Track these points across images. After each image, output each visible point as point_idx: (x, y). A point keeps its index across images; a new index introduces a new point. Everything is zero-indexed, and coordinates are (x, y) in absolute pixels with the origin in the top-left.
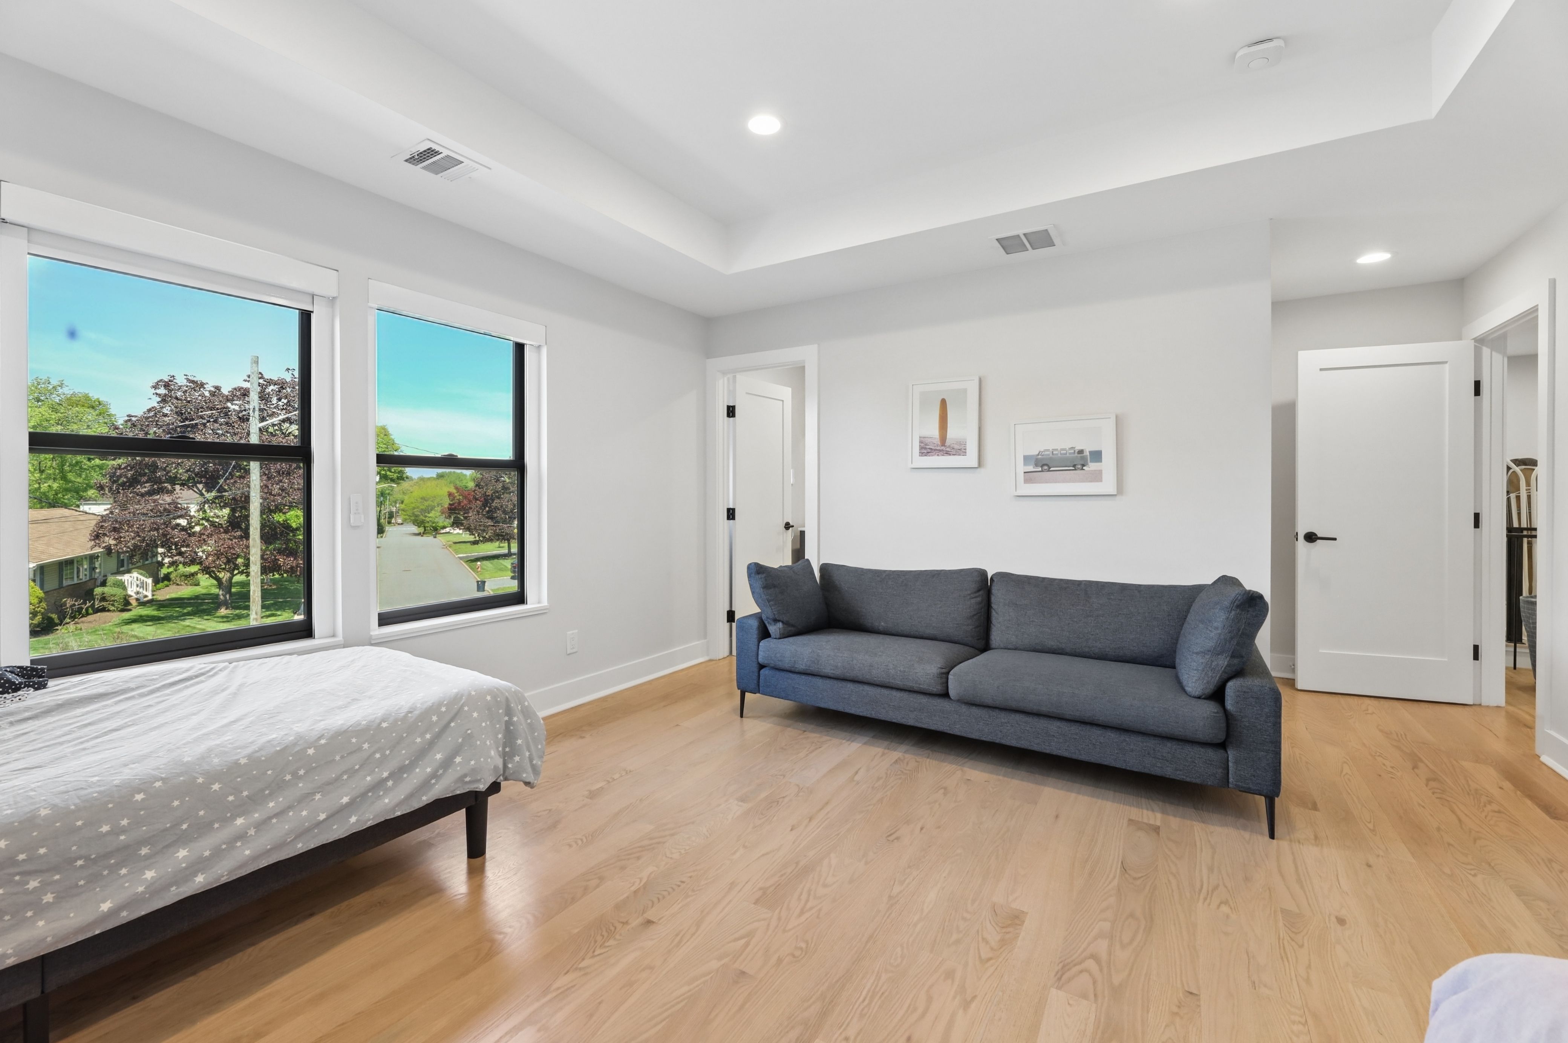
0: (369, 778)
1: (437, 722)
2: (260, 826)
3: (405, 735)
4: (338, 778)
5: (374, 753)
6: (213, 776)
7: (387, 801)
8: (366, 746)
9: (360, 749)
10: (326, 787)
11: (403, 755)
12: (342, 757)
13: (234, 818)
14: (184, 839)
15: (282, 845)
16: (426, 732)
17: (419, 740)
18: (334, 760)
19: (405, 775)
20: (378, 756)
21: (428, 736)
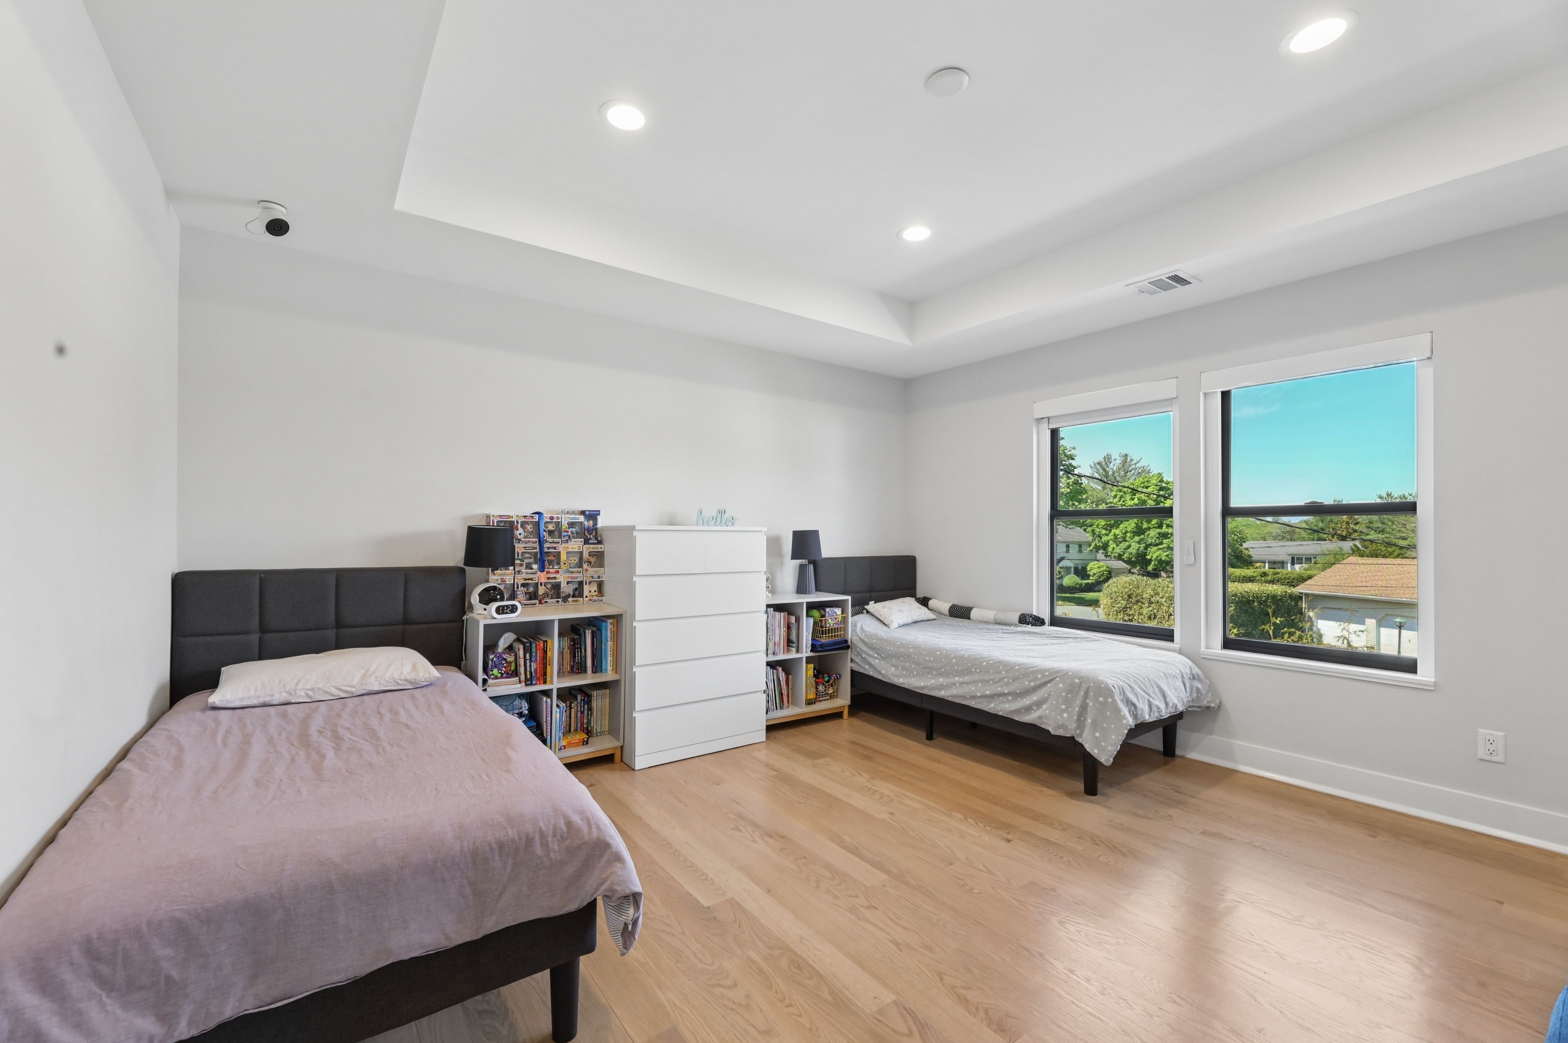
0: (999, 689)
1: (1040, 679)
2: (961, 683)
3: (1021, 677)
4: (988, 681)
5: (1005, 678)
6: (956, 657)
7: (1007, 706)
8: (1003, 672)
9: (1001, 673)
10: (985, 682)
11: (1016, 687)
12: (993, 672)
13: (956, 676)
14: (941, 675)
15: (964, 697)
16: (1032, 681)
17: (1027, 683)
18: (990, 672)
19: (1019, 699)
20: (1006, 680)
21: (1032, 684)
